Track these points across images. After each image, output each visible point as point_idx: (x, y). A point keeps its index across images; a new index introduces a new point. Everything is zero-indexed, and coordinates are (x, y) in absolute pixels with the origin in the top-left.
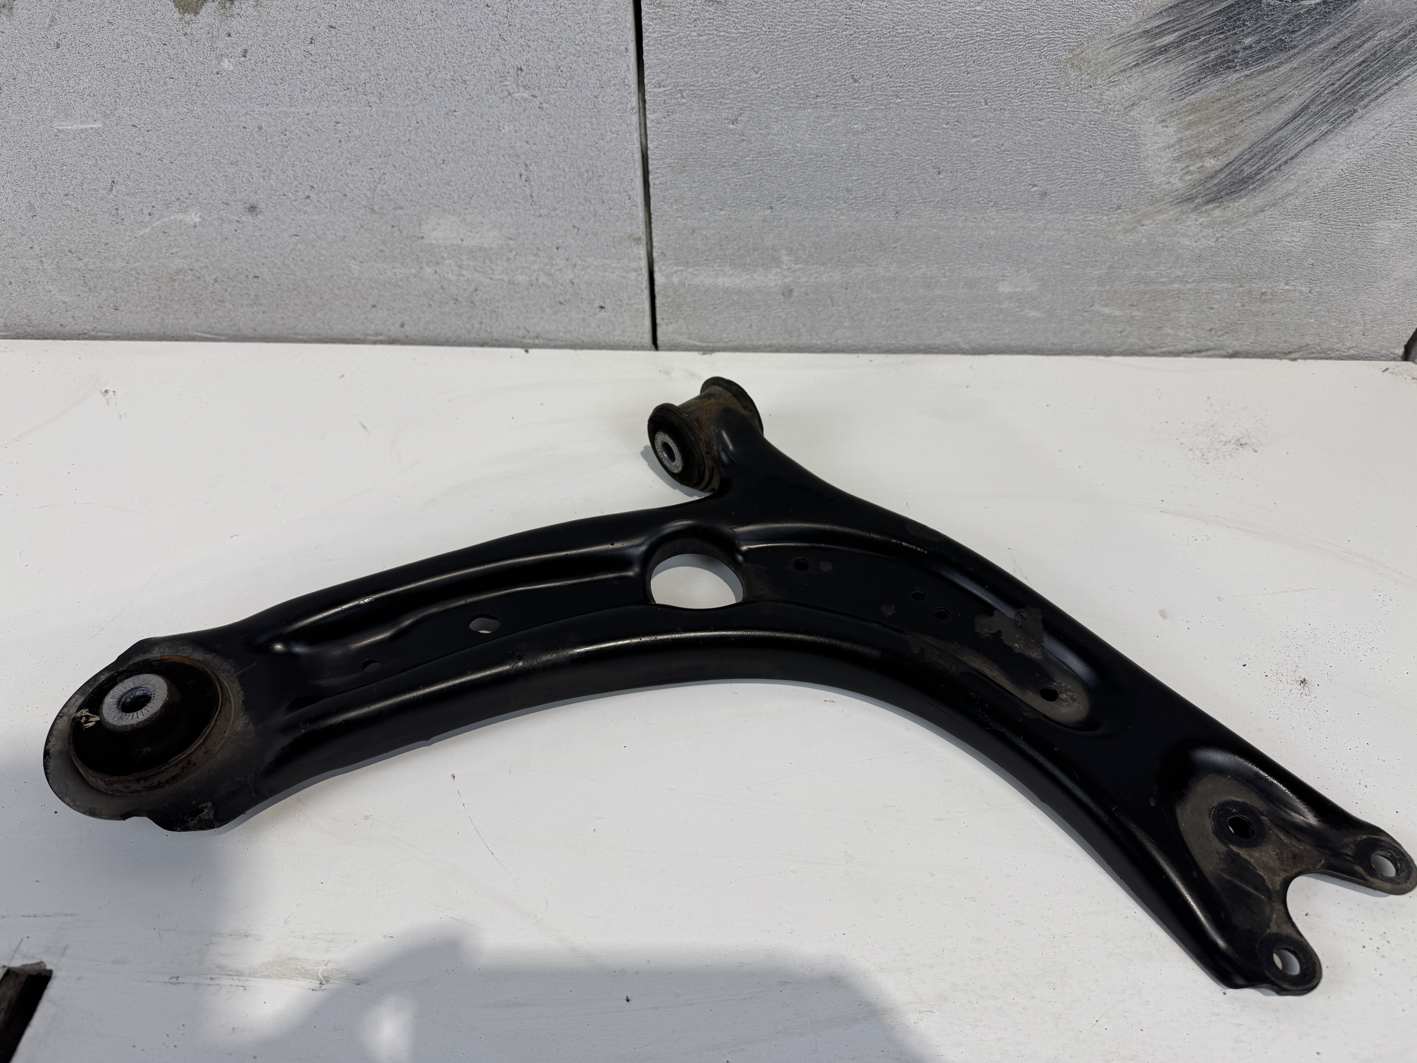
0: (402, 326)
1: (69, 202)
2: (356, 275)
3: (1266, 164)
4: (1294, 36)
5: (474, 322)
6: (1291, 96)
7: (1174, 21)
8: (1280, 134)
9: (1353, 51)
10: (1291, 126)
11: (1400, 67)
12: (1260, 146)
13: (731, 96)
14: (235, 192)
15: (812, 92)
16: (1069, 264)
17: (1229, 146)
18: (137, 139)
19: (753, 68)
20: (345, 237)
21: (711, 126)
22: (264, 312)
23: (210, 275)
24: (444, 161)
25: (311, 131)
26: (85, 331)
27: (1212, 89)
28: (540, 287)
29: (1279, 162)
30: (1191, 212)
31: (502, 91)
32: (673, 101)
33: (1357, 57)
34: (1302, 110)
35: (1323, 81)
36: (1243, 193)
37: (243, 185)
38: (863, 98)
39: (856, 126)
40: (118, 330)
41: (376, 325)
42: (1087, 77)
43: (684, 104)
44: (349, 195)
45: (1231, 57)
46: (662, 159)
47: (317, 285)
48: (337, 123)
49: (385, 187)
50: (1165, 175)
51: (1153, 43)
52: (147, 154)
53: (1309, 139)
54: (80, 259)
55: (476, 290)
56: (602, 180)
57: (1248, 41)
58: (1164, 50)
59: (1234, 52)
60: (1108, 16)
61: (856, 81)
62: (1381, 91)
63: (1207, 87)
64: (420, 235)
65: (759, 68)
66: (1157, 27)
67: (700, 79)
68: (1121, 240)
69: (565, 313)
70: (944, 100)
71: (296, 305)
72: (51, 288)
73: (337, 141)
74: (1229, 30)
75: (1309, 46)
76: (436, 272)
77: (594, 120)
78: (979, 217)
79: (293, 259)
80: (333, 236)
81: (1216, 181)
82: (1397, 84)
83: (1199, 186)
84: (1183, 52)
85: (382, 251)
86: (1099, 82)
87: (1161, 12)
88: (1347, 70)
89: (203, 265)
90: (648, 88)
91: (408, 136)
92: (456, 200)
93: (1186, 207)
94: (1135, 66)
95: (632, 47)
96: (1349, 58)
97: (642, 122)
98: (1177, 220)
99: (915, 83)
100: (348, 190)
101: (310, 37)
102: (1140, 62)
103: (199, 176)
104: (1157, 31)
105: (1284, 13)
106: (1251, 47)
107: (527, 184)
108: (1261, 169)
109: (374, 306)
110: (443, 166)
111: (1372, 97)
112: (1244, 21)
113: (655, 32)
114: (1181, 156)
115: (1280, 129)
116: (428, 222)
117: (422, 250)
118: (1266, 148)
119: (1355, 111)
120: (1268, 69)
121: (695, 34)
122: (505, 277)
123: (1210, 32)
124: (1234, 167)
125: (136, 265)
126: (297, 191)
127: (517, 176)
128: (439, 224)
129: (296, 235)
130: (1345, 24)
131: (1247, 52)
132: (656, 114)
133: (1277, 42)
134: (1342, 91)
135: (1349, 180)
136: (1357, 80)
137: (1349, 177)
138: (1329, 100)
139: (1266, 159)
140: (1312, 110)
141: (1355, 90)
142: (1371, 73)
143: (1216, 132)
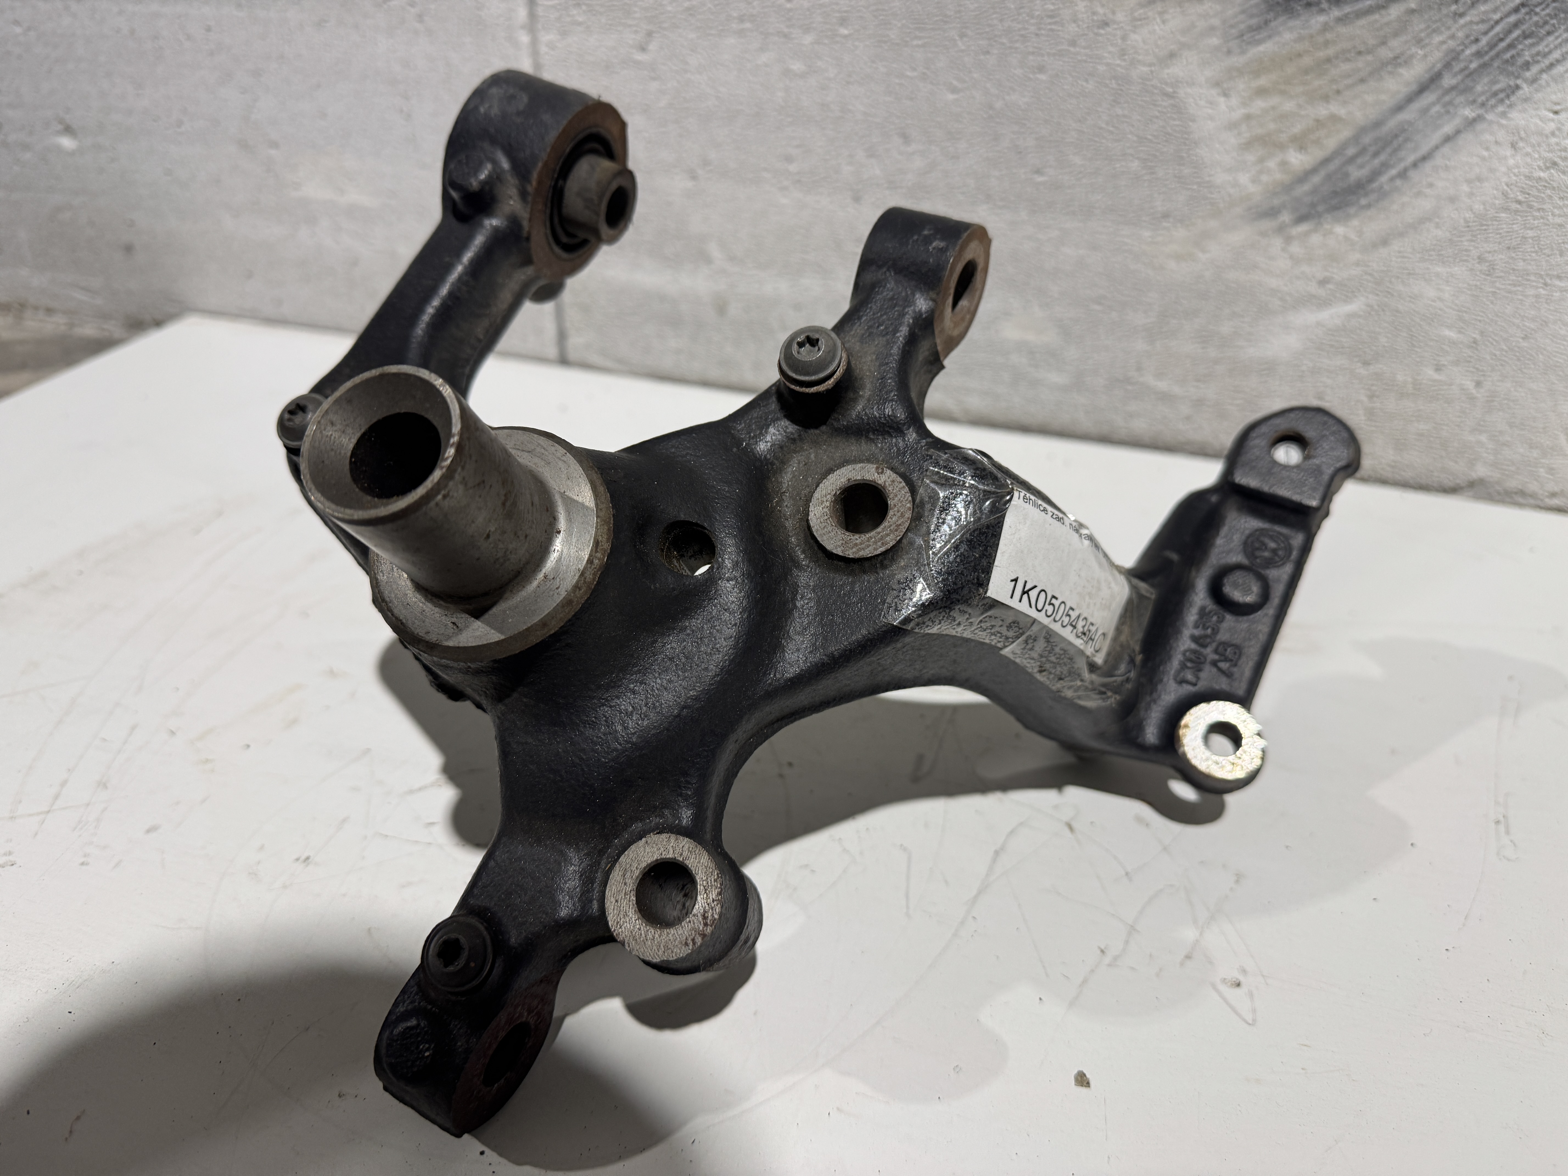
3: (1383, 164)
8: (1399, 117)
12: (1371, 134)
17: (1323, 132)
18: (18, 39)
20: (219, 180)
29: (1404, 164)
30: (1274, 235)
34: (1432, 81)
35: (1460, 34)
36: (1352, 210)
44: (222, 125)
50: (1230, 171)
53: (1448, 129)
62: (1555, 56)
63: (1279, 33)
68: (1173, 271)
76: (314, 234)
80: (208, 178)
81: (1306, 187)
83: (1282, 193)
88: (1497, 17)
93: (1267, 225)
98: (1254, 245)
100: (220, 117)
107: (407, 123)
108: (1376, 173)
111: (1541, 66)
114: (1249, 143)
115: (1399, 108)
117: (298, 204)
118: (1380, 138)
119: (1518, 87)
124: (1332, 167)
126: (170, 116)
128: (315, 172)
134: (1493, 53)
135: (1519, 202)
136: (1516, 33)
137: (1520, 198)
138: (1473, 66)
139: (1383, 157)
140: (1448, 81)
141: (1513, 52)
142: (1536, 24)
143: (1300, 106)
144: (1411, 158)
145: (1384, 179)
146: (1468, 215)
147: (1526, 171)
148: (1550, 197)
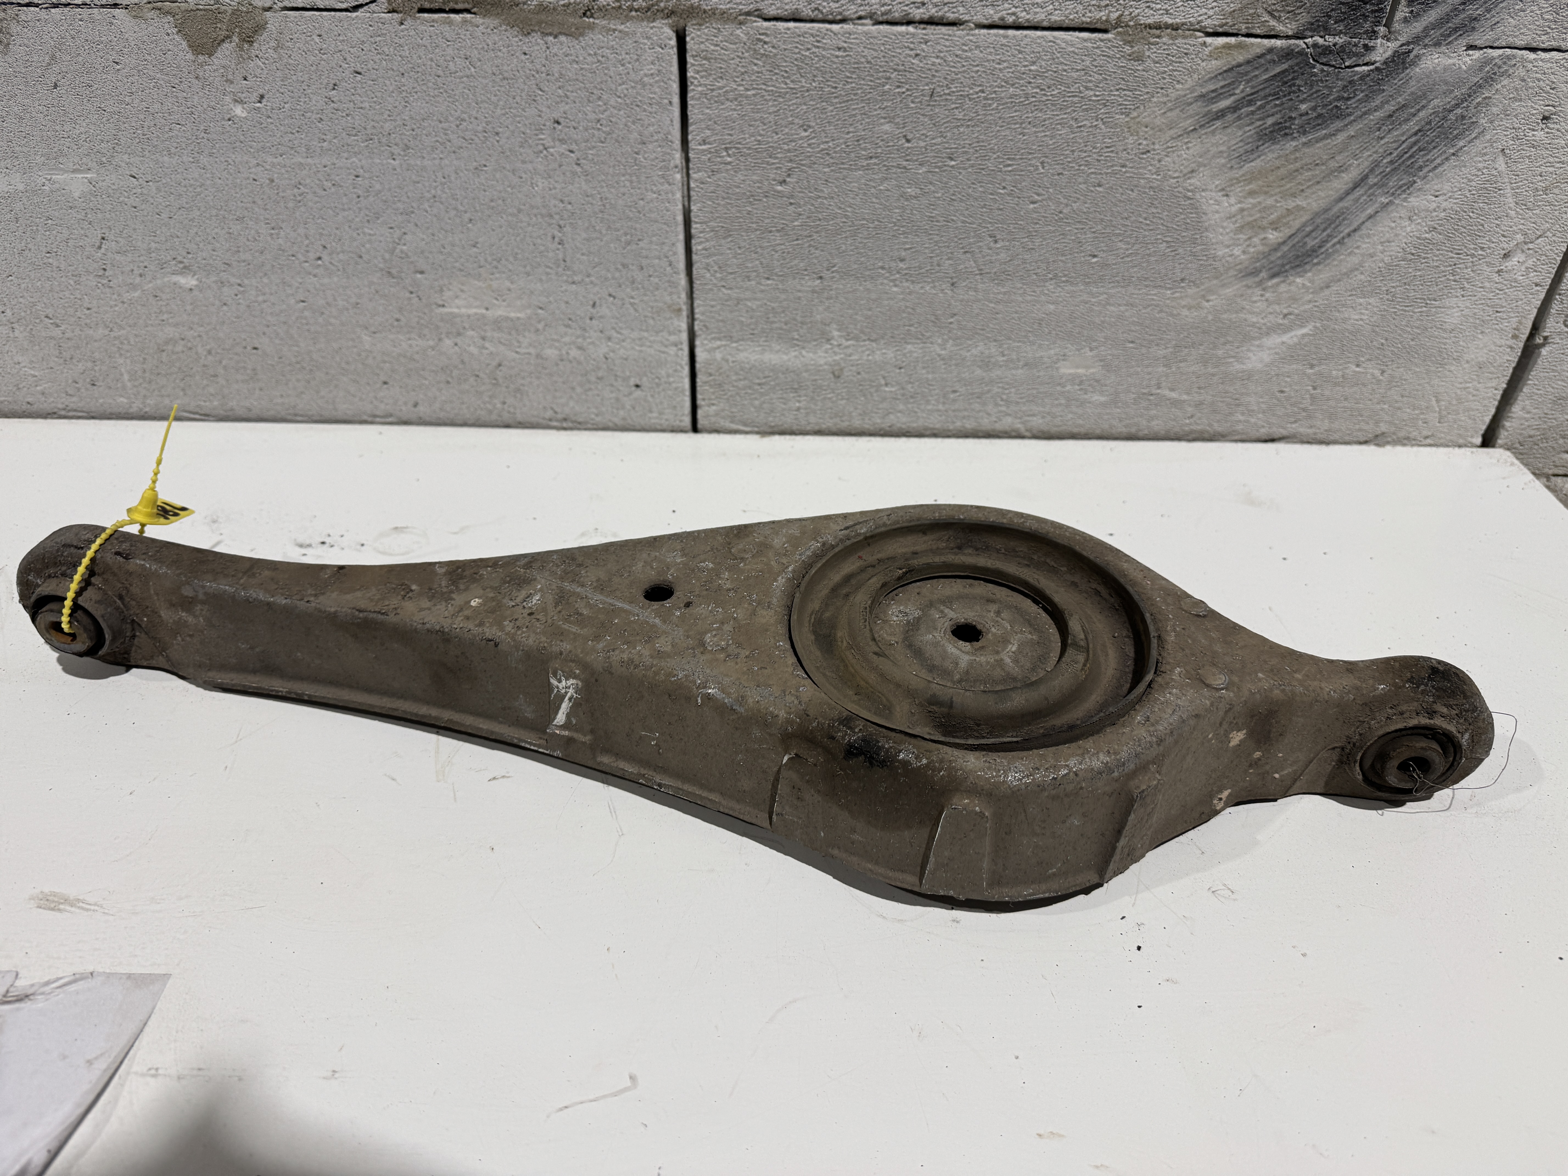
0: (416, 405)
1: (50, 260)
2: (367, 347)
3: (1329, 236)
4: (1349, 103)
5: (496, 401)
6: (1350, 165)
7: (1229, 84)
8: (1341, 205)
9: (1407, 120)
10: (1351, 197)
11: (1456, 137)
12: (1322, 217)
13: (779, 155)
14: (239, 251)
15: (863, 153)
16: (1132, 342)
17: (1291, 217)
18: (134, 191)
19: (802, 126)
20: (357, 304)
21: (759, 188)
22: (261, 389)
23: (203, 346)
24: (471, 220)
25: (328, 184)
26: (55, 410)
27: (1271, 156)
28: (571, 362)
29: (1342, 235)
30: (1256, 287)
31: (537, 145)
32: (719, 159)
33: (1412, 125)
34: (1362, 180)
35: (1381, 150)
36: (1307, 267)
37: (248, 243)
38: (916, 160)
39: (909, 190)
40: (93, 409)
41: (387, 404)
42: (1145, 142)
43: (729, 163)
44: (366, 257)
45: (1287, 124)
46: (705, 223)
47: (323, 357)
48: (357, 176)
49: (405, 248)
50: (1228, 247)
51: (1209, 108)
52: (143, 207)
53: (1370, 211)
54: (58, 326)
55: (500, 365)
56: (641, 244)
57: (1303, 107)
58: (1221, 114)
59: (1290, 118)
60: (1164, 78)
61: (908, 141)
62: (1438, 161)
63: (1265, 154)
64: (441, 303)
65: (809, 127)
66: (1213, 91)
67: (747, 136)
68: (1186, 316)
69: (596, 392)
70: (1000, 163)
71: (298, 380)
72: (21, 359)
73: (355, 196)
74: (1285, 96)
75: (1365, 113)
76: (456, 344)
77: (634, 178)
78: (1038, 290)
79: (298, 328)
80: (345, 303)
81: (1279, 254)
82: (1453, 154)
83: (1263, 258)
84: (1239, 118)
85: (398, 320)
86: (1157, 147)
87: (1216, 76)
88: (1403, 138)
89: (196, 334)
90: (692, 145)
91: (433, 192)
92: (482, 263)
93: (1250, 281)
94: (1193, 130)
95: (676, 100)
96: (1405, 127)
97: (685, 183)
98: (1242, 296)
99: (970, 145)
100: (363, 250)
101: (333, 82)
102: (1197, 127)
103: (200, 233)
104: (1213, 95)
105: (1337, 79)
106: (1307, 113)
107: (560, 246)
108: (1324, 242)
109: (385, 383)
110: (470, 225)
111: (1430, 168)
112: (1299, 86)
113: (700, 85)
114: (1242, 227)
115: (1341, 199)
116: (451, 287)
117: (442, 320)
118: (1328, 219)
119: (1415, 182)
120: (1325, 137)
121: (742, 88)
122: (532, 350)
123: (1265, 97)
124: (1296, 240)
125: (119, 333)
126: (308, 251)
127: (549, 238)
128: (462, 291)
129: (303, 301)
130: (1398, 92)
131: (1304, 118)
132: (700, 174)
133: (1332, 110)
134: (1400, 161)
135: (1413, 254)
136: (1414, 149)
137: (1414, 252)
138: (1388, 170)
139: (1329, 231)
140: (1372, 180)
141: (1413, 160)
142: (1427, 142)
143: (1277, 201)
144: (1347, 231)
145: (1329, 245)
146: (1381, 265)
147: (1417, 234)
148: (1431, 249)
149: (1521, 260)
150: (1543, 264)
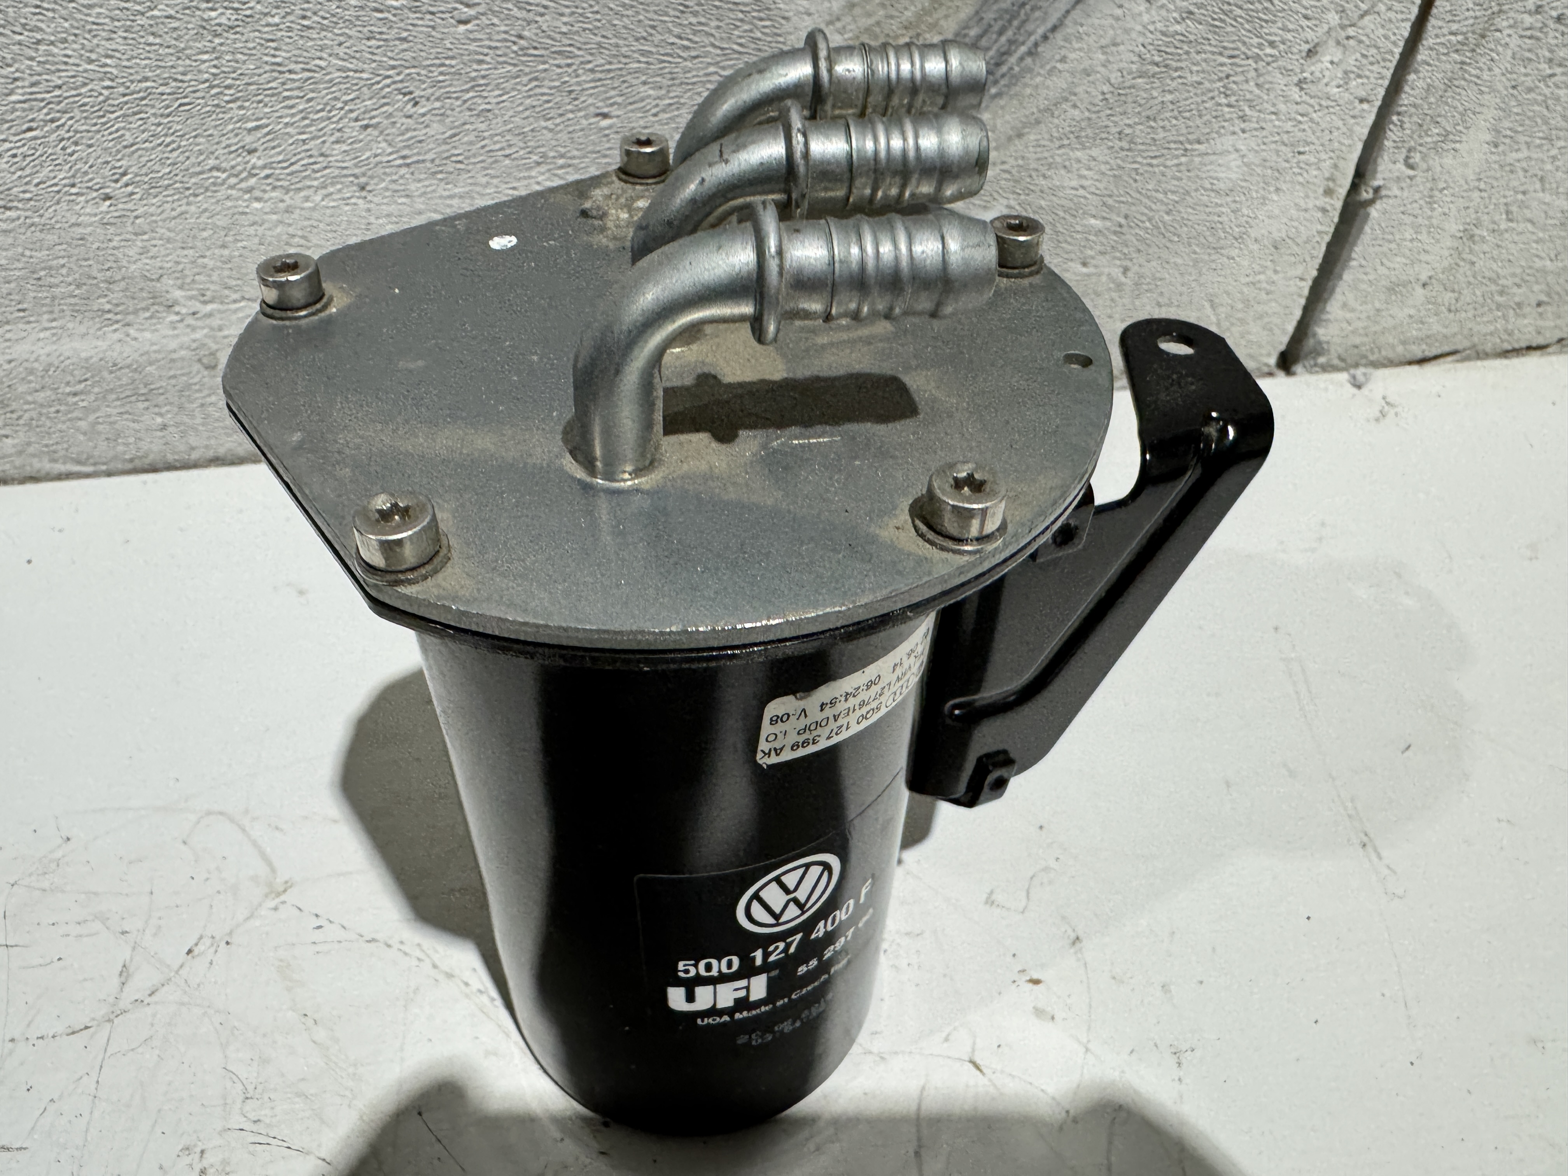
3: (1011, 42)
29: (1033, 38)
108: (1004, 54)
135: (1157, 64)
137: (1157, 59)
139: (1010, 33)
144: (1040, 31)
145: (1013, 60)
146: (1106, 88)
147: (1159, 26)
148: (1187, 53)
149: (1336, 60)
150: (1372, 64)
